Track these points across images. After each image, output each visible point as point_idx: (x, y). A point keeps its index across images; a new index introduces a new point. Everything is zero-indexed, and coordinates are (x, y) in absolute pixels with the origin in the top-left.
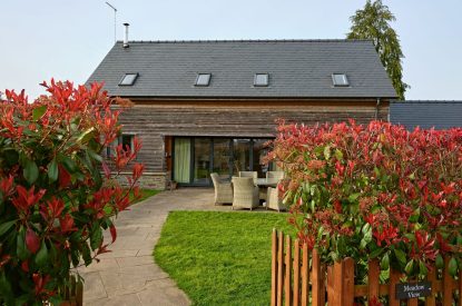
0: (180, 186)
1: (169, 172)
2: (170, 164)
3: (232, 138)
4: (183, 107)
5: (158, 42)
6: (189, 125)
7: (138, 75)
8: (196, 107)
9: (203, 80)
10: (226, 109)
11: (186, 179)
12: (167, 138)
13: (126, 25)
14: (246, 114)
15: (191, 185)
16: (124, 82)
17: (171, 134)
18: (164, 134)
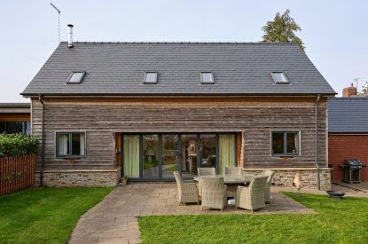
0: (130, 181)
1: (120, 168)
2: (120, 160)
3: (180, 134)
4: (133, 104)
5: (102, 43)
6: (140, 122)
7: (85, 74)
8: (146, 104)
9: (151, 78)
10: (176, 105)
11: (136, 174)
12: (117, 134)
13: (71, 26)
14: (195, 110)
15: (141, 180)
16: (71, 81)
17: (121, 131)
18: (115, 131)
